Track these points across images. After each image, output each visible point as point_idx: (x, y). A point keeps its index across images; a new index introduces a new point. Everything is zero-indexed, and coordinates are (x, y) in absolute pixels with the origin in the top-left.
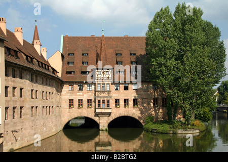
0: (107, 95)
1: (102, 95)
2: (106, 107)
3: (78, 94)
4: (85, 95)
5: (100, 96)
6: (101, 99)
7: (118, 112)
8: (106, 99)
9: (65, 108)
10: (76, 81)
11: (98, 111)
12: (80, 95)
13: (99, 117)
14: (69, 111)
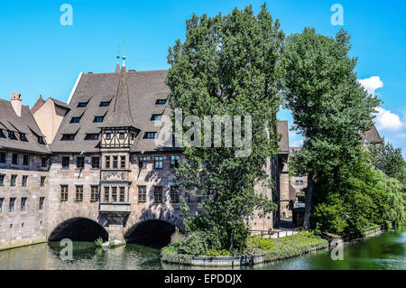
0: (120, 179)
1: (112, 178)
2: (118, 202)
3: (76, 175)
4: (87, 177)
5: (108, 179)
6: (110, 186)
8: (118, 186)
9: (54, 202)
10: (74, 151)
11: (104, 208)
12: (78, 178)
13: (107, 219)
14: (60, 206)
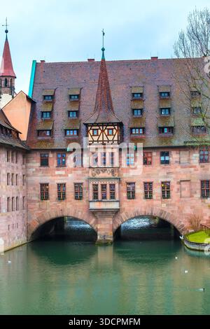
0: (110, 176)
1: (101, 175)
2: (108, 199)
3: (57, 173)
4: (70, 175)
5: (97, 176)
6: (99, 183)
7: (132, 208)
8: (108, 183)
9: (34, 201)
10: (53, 148)
11: (94, 206)
12: (60, 175)
13: (95, 217)
14: (40, 206)
